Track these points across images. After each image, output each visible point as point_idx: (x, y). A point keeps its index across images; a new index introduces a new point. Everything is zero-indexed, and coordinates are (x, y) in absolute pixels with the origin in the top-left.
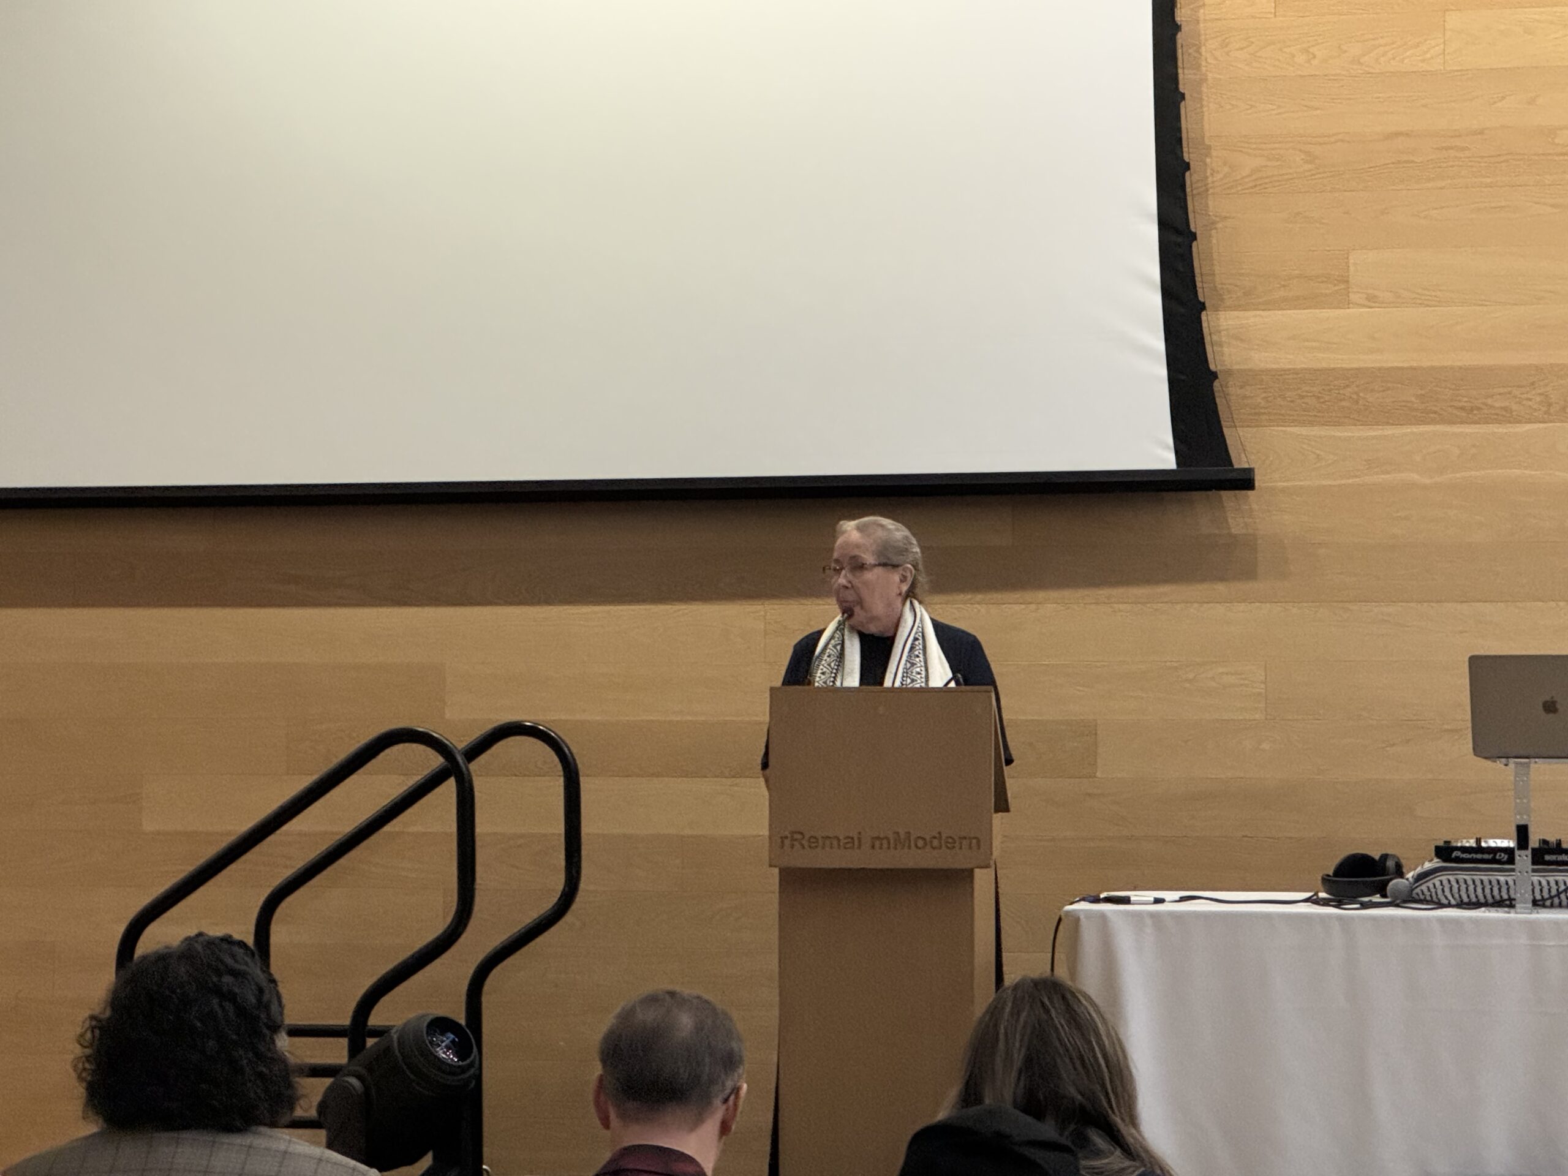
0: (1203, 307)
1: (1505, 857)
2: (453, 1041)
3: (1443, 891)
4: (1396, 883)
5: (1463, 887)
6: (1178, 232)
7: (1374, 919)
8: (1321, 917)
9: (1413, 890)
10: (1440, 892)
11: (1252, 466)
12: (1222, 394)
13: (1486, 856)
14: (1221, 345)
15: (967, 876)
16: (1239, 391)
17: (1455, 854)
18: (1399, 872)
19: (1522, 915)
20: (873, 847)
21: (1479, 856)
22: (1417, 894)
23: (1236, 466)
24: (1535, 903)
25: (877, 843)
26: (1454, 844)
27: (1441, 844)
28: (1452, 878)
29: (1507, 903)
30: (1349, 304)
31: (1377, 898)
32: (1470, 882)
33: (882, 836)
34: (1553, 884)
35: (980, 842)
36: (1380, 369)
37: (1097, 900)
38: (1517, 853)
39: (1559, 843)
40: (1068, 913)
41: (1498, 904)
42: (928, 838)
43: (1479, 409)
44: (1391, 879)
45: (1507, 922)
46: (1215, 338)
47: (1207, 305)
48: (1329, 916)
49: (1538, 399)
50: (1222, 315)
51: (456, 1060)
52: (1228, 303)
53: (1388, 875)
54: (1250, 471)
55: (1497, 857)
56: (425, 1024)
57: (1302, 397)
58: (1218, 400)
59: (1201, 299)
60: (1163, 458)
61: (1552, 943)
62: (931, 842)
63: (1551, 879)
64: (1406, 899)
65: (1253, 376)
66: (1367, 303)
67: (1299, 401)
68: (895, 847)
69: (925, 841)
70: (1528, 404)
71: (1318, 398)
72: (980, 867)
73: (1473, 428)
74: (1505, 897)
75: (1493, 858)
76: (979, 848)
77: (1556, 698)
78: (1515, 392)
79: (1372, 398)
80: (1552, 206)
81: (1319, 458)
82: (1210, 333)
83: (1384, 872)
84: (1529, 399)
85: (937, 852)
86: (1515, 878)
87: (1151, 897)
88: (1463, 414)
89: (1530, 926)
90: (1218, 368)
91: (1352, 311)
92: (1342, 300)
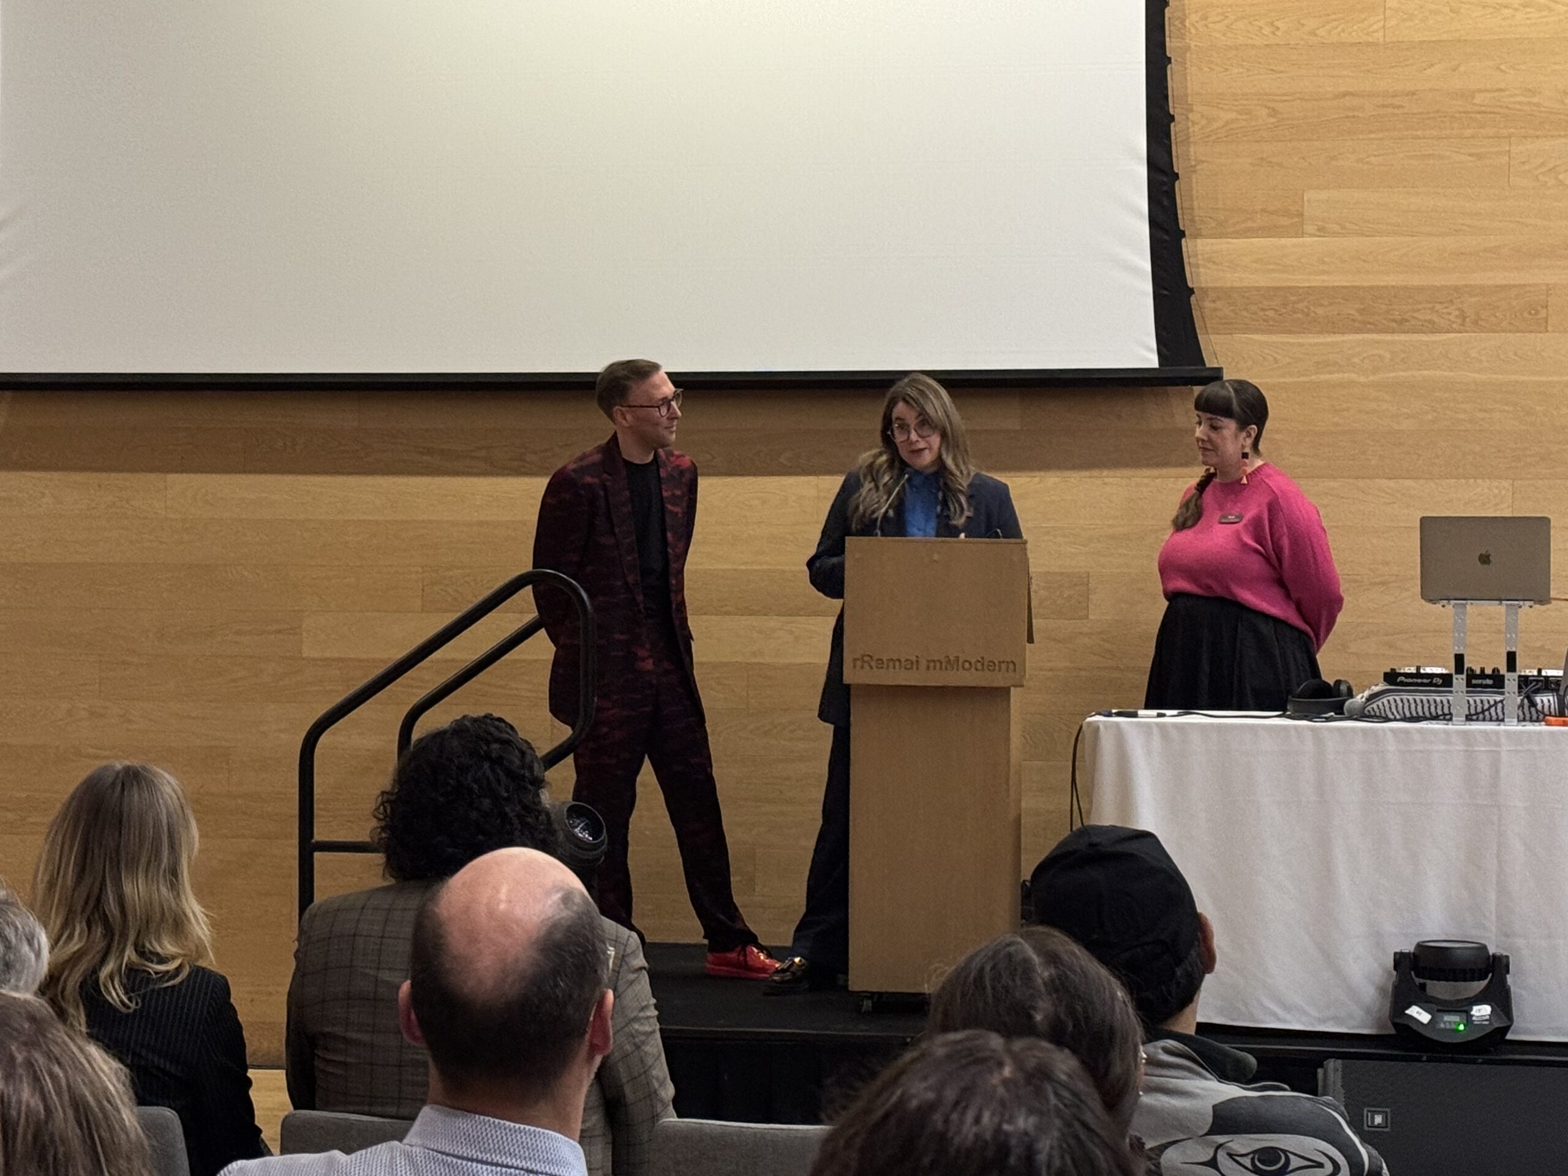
0: (1182, 234)
1: (1440, 681)
2: (587, 824)
3: (1390, 708)
4: (1350, 704)
5: (1406, 705)
6: (1163, 172)
7: (1339, 729)
8: (1295, 727)
9: (1364, 708)
10: (1387, 709)
11: (1221, 366)
12: (1197, 307)
13: (1425, 681)
14: (1197, 266)
15: (1001, 694)
16: (1213, 305)
17: (1402, 679)
18: (1350, 694)
19: (1458, 726)
20: (928, 668)
21: (1419, 681)
22: (1369, 711)
23: (1208, 365)
24: (1469, 718)
25: (932, 665)
26: (1398, 671)
27: (1388, 670)
28: (1397, 698)
29: (1447, 717)
30: (1303, 235)
31: (1336, 714)
32: (1412, 701)
33: (936, 659)
34: (1478, 702)
35: (1014, 665)
36: (1327, 288)
37: (1110, 715)
38: (1455, 677)
39: (1483, 670)
40: (1090, 723)
41: (1436, 718)
42: (973, 661)
43: (1407, 321)
44: (1345, 700)
45: (1445, 731)
46: (1192, 260)
47: (1187, 233)
48: (1303, 727)
49: (1457, 313)
50: (1199, 241)
51: (591, 839)
52: (1204, 232)
53: (1342, 697)
54: (1219, 370)
55: (1434, 681)
56: (565, 810)
57: (1263, 310)
58: (1194, 312)
59: (1182, 228)
60: (1151, 360)
61: (1482, 749)
62: (976, 665)
63: (1477, 699)
64: (1362, 715)
65: (1226, 294)
66: (1318, 233)
67: (1261, 313)
68: (946, 669)
69: (970, 664)
70: (1447, 317)
71: (1276, 311)
72: (1015, 686)
73: (1403, 337)
74: (1440, 712)
75: (1431, 682)
76: (1015, 670)
77: (1490, 552)
78: (1438, 307)
79: (1320, 311)
80: (1470, 155)
81: (1276, 360)
82: (1189, 257)
83: (1339, 695)
84: (1449, 314)
85: (980, 673)
86: (1451, 698)
87: (1154, 712)
88: (1394, 325)
89: (1465, 735)
90: (1195, 286)
91: (1305, 240)
92: (1297, 231)
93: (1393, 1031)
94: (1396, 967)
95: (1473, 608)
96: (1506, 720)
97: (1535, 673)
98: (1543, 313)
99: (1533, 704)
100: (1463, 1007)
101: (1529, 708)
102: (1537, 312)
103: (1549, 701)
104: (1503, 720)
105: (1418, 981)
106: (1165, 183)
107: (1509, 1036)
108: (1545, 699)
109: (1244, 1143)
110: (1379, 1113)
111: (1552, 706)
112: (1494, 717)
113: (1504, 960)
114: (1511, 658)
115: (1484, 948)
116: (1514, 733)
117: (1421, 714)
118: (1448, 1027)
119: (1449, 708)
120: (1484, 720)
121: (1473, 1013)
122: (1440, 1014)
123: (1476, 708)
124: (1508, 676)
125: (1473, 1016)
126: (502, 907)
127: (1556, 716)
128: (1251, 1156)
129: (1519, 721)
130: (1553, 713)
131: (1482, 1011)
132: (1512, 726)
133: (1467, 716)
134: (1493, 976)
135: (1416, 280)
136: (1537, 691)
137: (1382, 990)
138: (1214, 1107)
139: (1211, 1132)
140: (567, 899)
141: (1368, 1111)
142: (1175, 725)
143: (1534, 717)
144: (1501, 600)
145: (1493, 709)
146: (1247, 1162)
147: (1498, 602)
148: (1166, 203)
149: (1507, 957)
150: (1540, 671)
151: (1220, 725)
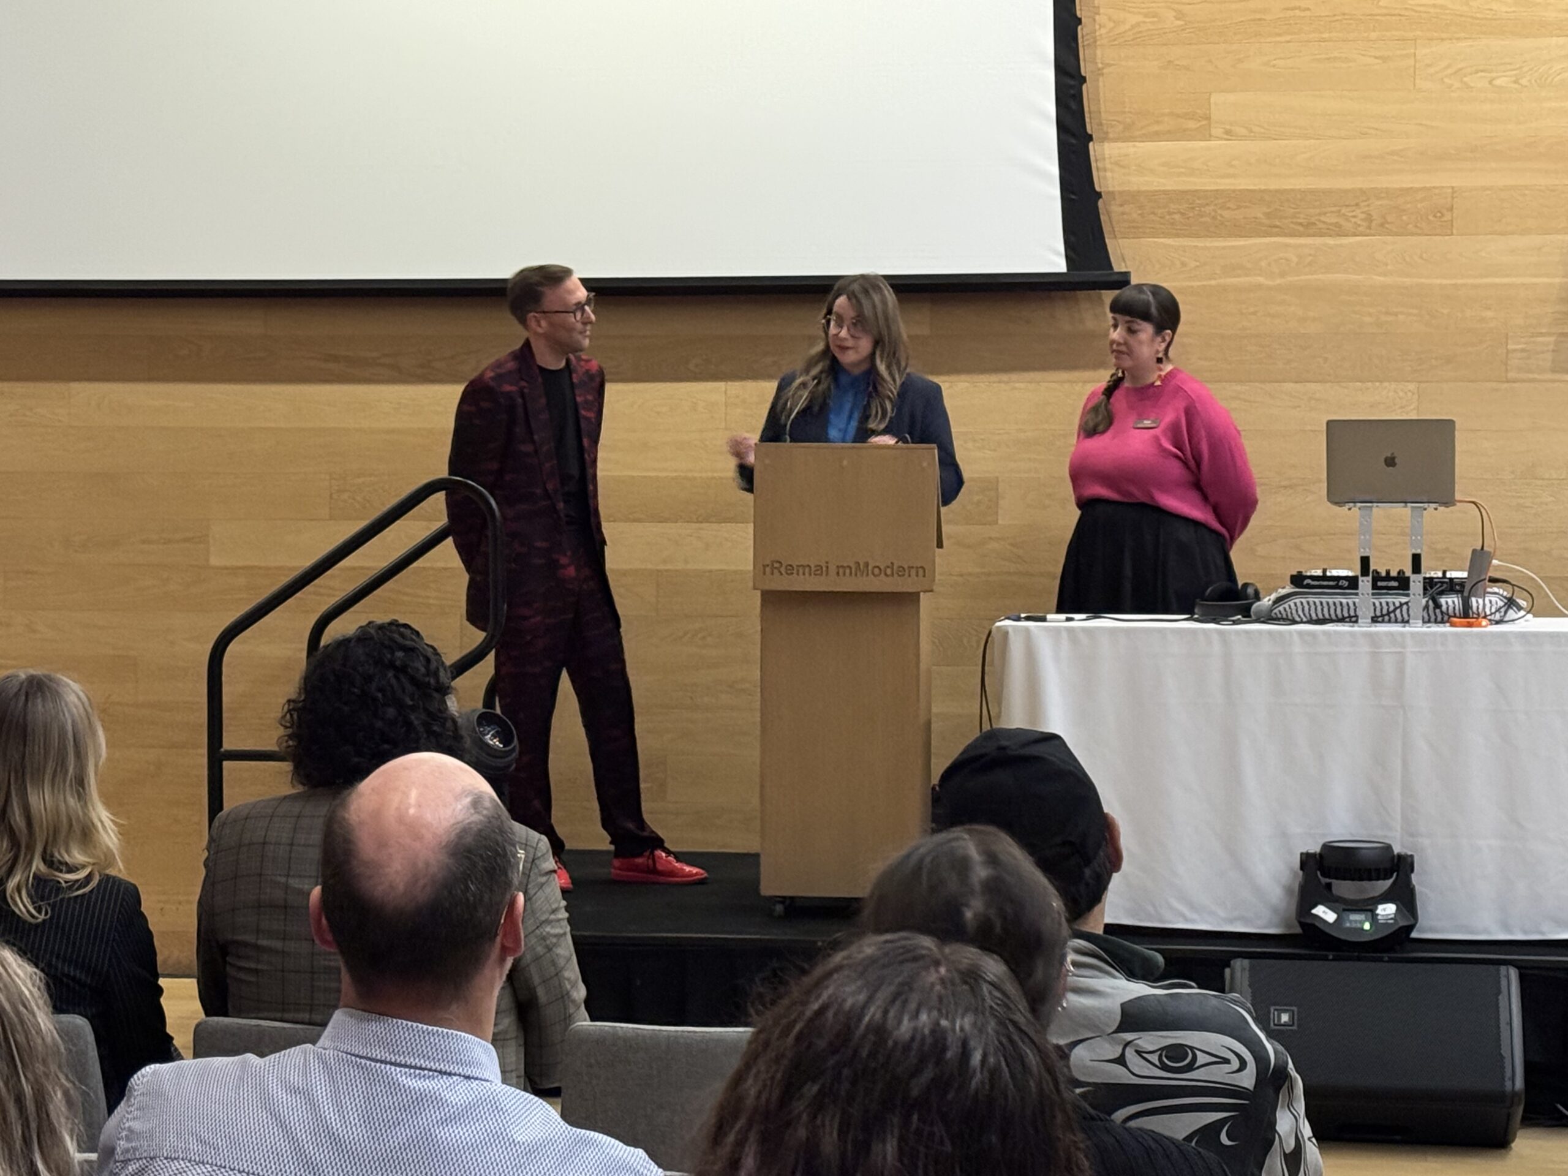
0: (1090, 138)
1: (1346, 584)
2: (497, 732)
3: (1297, 611)
4: (1257, 607)
5: (1313, 608)
6: (1072, 77)
7: (1247, 632)
8: (1204, 630)
9: (1272, 611)
10: (1294, 612)
11: (1128, 269)
12: (1105, 211)
13: (1331, 583)
14: (1105, 170)
15: (913, 598)
16: (1121, 209)
17: (1307, 581)
18: (1257, 597)
19: (1364, 627)
20: (838, 573)
21: (1325, 583)
22: (1276, 614)
23: (1116, 269)
24: (1375, 620)
25: (841, 571)
26: (1304, 574)
27: (1295, 573)
28: (1304, 601)
29: (1353, 619)
30: (1210, 137)
31: (1243, 617)
32: (1318, 604)
33: (845, 565)
34: (1384, 605)
35: (924, 571)
36: (1234, 191)
37: (1019, 619)
38: (1361, 579)
39: (1388, 572)
40: (999, 627)
41: (1342, 620)
42: (882, 567)
43: (1314, 224)
44: (1254, 602)
45: (1352, 634)
46: (1100, 165)
47: (1094, 136)
48: (1209, 630)
49: (1363, 216)
50: (1106, 145)
51: (502, 745)
52: (1111, 136)
53: (1250, 600)
54: (1126, 275)
55: (1340, 584)
56: (476, 718)
57: (1170, 213)
58: (1102, 217)
59: (1089, 131)
60: (1058, 264)
61: (1388, 650)
62: (885, 571)
63: (1383, 601)
64: (1268, 618)
65: (1134, 197)
66: (1226, 137)
67: (1168, 217)
68: (856, 575)
69: (880, 569)
70: (1353, 220)
71: (1182, 214)
72: (925, 591)
73: (1309, 241)
74: (1346, 615)
75: (1337, 584)
76: (924, 576)
77: (1395, 455)
78: (1343, 210)
79: (1226, 214)
80: (1376, 57)
81: (1183, 264)
82: (1096, 161)
83: (1246, 597)
84: (1354, 217)
85: (891, 578)
86: (1357, 600)
87: (1063, 616)
88: (1301, 229)
89: (1371, 637)
90: (1102, 190)
91: (1213, 143)
92: (1205, 134)
93: (1298, 930)
94: (1302, 868)
95: (1379, 511)
96: (1411, 621)
97: (1440, 574)
98: (1448, 217)
99: (1438, 606)
100: (1368, 907)
101: (1435, 609)
102: (1443, 215)
103: (1454, 602)
104: (1408, 622)
105: (1324, 880)
106: (1072, 87)
107: (1414, 935)
108: (1450, 601)
109: (1152, 1041)
110: (1285, 1011)
111: (1457, 608)
112: (1400, 618)
113: (1409, 859)
114: (1416, 559)
115: (1388, 848)
116: (1418, 633)
117: (1327, 616)
118: (1354, 925)
119: (1355, 610)
120: (1389, 621)
121: (1378, 911)
122: (1345, 914)
123: (1382, 610)
124: (1413, 577)
125: (1378, 915)
126: (412, 811)
127: (1460, 618)
128: (1159, 1052)
129: (1424, 622)
130: (1458, 614)
131: (1387, 910)
132: (1417, 627)
133: (1372, 618)
134: (1397, 875)
135: (1324, 184)
136: (1442, 593)
137: (1289, 890)
138: (1122, 1005)
139: (1121, 1029)
140: (476, 803)
141: (1275, 1010)
142: (1085, 630)
143: (1439, 619)
144: (1406, 503)
145: (1398, 611)
146: (1154, 1058)
147: (1403, 504)
148: (1074, 106)
149: (1412, 856)
150: (1444, 573)
151: (1127, 631)
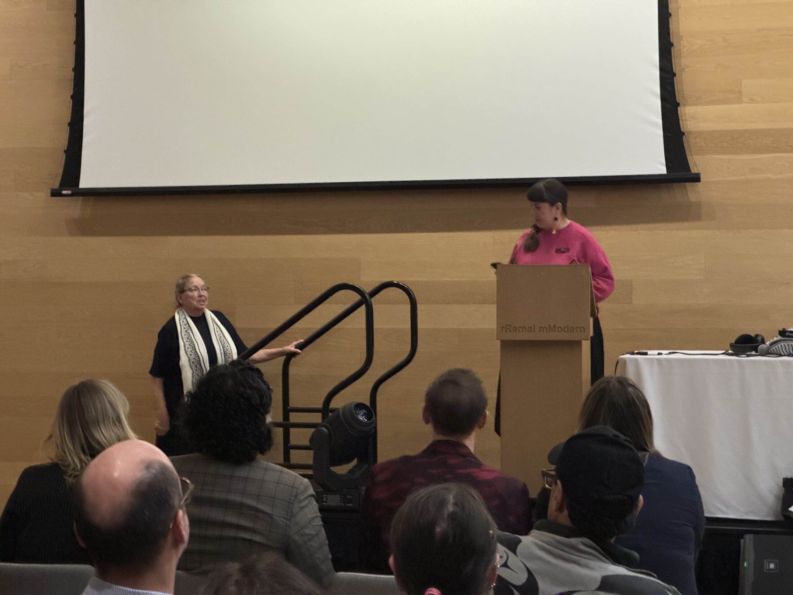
0: (678, 105)
2: (365, 413)
3: (782, 350)
4: (762, 347)
5: (791, 348)
6: (668, 73)
9: (769, 349)
11: (699, 172)
12: (686, 141)
14: (686, 120)
15: (578, 343)
16: (694, 140)
17: (787, 334)
18: (763, 342)
22: (771, 351)
23: (693, 172)
26: (787, 330)
27: (781, 330)
28: (786, 344)
30: (741, 102)
31: (753, 353)
36: (755, 130)
37: (633, 353)
40: (622, 359)
44: (759, 345)
47: (680, 103)
48: (733, 360)
50: (687, 108)
51: (366, 420)
52: (689, 103)
53: (758, 343)
54: (698, 174)
56: (353, 406)
57: (721, 142)
58: (685, 144)
59: (678, 101)
60: (662, 169)
64: (766, 353)
65: (700, 134)
66: (750, 102)
71: (727, 142)
72: (585, 340)
79: (751, 142)
81: (728, 168)
87: (656, 352)
90: (685, 131)
91: (743, 105)
92: (739, 100)
93: (781, 519)
94: (784, 486)
106: (668, 78)
110: (772, 562)
137: (777, 497)
138: (603, 577)
139: (599, 589)
141: (767, 561)
142: (666, 360)
148: (670, 89)
151: (689, 360)
